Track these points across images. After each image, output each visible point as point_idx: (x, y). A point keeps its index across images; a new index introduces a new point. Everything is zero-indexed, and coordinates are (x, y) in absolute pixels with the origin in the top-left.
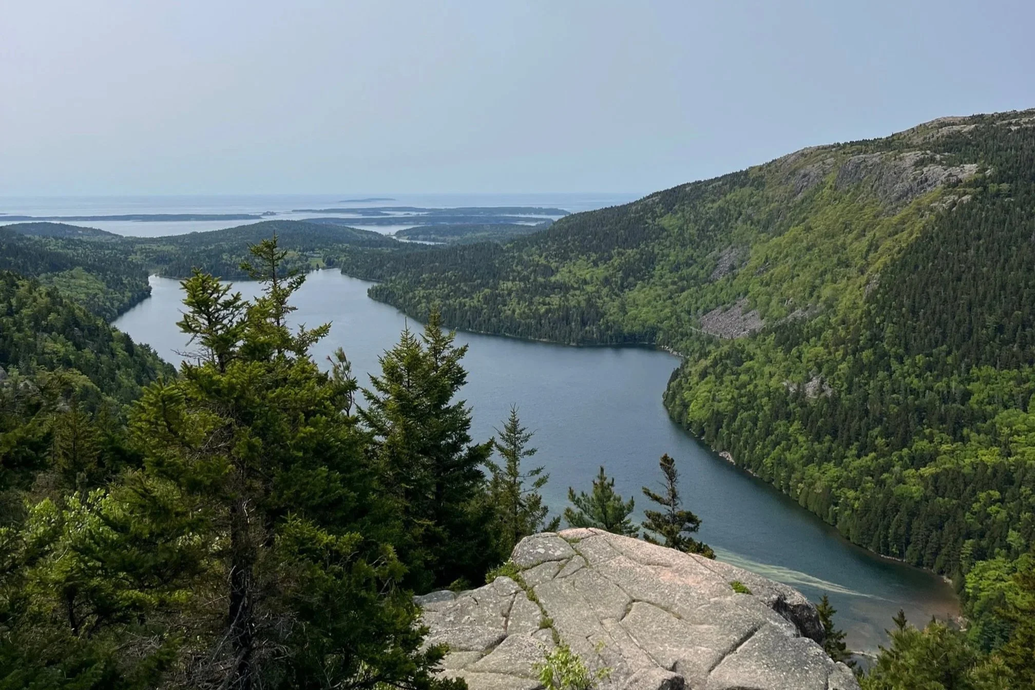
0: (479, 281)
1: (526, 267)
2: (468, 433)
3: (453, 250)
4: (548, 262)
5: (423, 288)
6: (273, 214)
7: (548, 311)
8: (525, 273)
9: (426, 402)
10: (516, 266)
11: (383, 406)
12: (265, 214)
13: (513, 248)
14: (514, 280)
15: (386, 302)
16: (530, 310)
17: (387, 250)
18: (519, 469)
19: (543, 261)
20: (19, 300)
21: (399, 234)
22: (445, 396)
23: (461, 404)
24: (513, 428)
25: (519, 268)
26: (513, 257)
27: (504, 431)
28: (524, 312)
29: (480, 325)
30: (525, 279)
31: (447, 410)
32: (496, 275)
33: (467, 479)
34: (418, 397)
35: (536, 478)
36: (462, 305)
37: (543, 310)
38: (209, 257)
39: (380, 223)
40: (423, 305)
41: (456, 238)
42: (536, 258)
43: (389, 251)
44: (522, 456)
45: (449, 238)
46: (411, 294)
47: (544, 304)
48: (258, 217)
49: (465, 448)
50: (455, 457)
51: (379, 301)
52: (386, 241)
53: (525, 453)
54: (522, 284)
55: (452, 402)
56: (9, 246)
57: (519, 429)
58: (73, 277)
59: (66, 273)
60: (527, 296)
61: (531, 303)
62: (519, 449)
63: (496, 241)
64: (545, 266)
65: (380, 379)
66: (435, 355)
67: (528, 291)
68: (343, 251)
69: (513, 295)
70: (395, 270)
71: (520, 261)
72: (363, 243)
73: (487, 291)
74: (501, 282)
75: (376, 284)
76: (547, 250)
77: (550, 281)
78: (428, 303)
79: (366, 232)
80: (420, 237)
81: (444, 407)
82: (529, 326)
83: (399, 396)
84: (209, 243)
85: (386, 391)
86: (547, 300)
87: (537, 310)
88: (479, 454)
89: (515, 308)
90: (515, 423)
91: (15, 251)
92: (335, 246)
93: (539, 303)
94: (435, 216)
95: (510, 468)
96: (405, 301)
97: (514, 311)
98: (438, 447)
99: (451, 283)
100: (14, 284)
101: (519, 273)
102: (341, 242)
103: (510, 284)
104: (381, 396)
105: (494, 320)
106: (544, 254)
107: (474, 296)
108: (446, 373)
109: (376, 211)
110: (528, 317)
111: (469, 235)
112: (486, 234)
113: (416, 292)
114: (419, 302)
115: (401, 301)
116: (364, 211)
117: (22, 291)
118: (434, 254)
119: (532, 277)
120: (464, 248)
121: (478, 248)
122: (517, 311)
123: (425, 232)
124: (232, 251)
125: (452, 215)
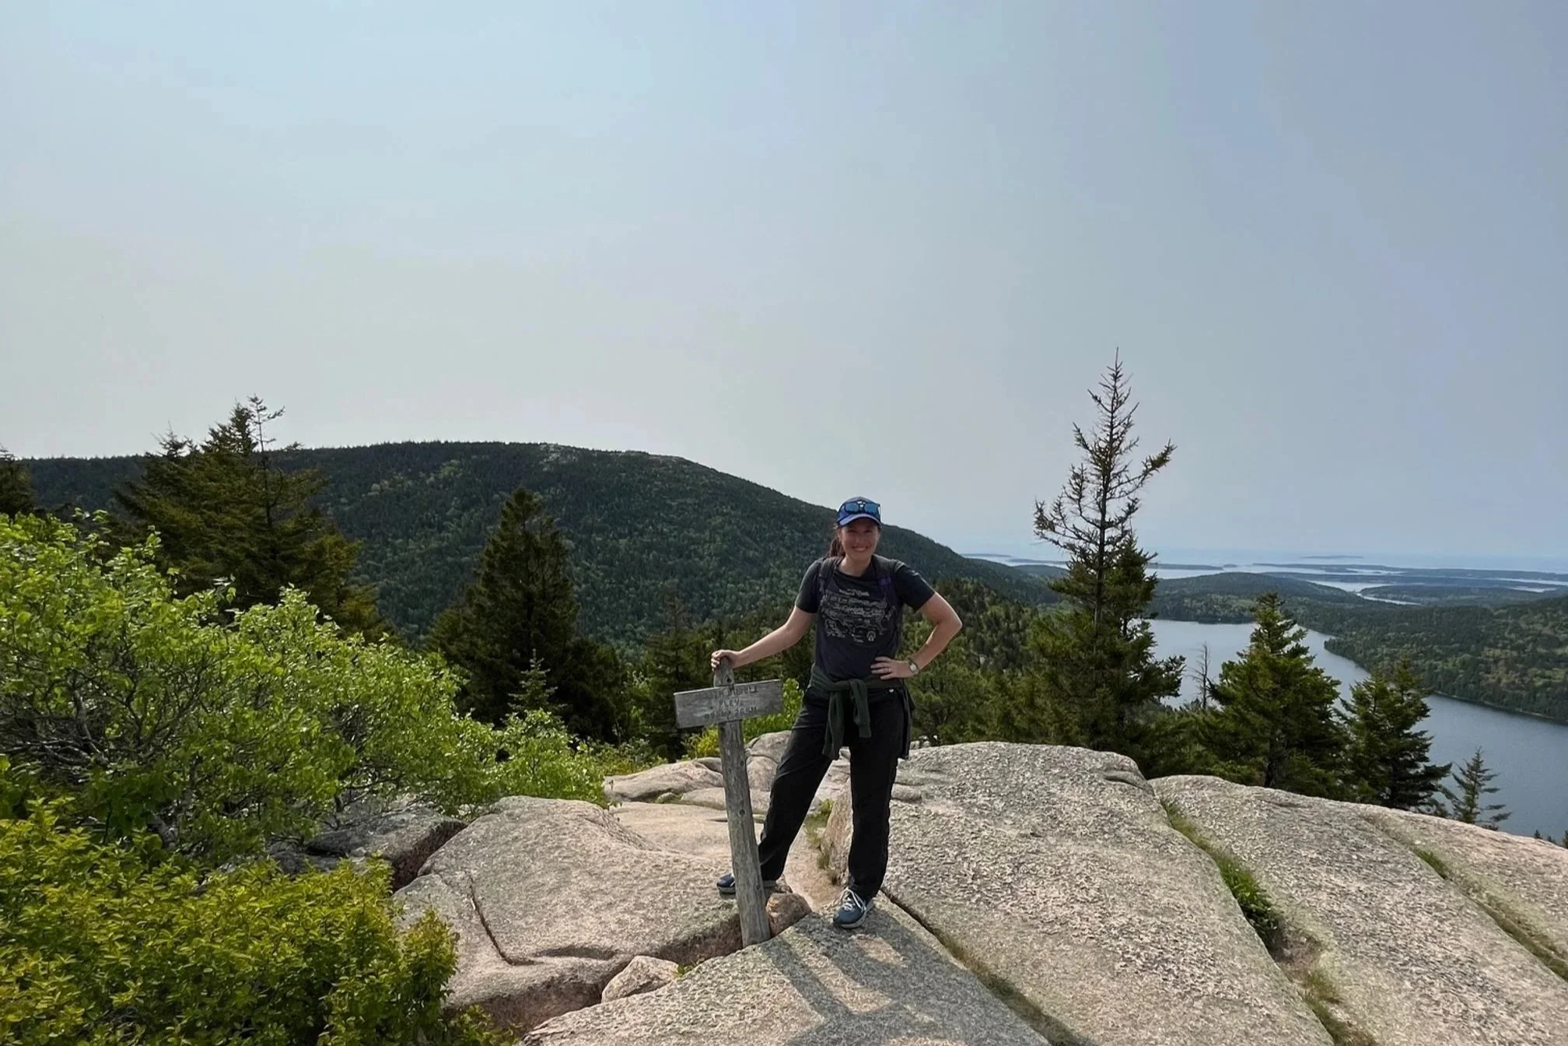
0: (1457, 645)
1: (1522, 636)
2: (1427, 755)
3: (1428, 612)
4: (1556, 632)
5: (1388, 646)
6: (1234, 566)
7: (1545, 686)
8: (1521, 642)
9: (1389, 725)
10: (1510, 633)
11: (1351, 722)
12: (1226, 566)
13: (1508, 613)
14: (1504, 647)
15: (1343, 655)
16: (1523, 681)
17: (1348, 606)
18: (1477, 802)
19: (1547, 631)
20: (1024, 622)
21: (1365, 592)
22: (1409, 723)
23: (1422, 733)
24: (1476, 766)
25: (1513, 636)
26: (1507, 624)
27: (1466, 768)
28: (1513, 683)
29: (1454, 690)
30: (1520, 648)
31: (1408, 735)
32: (1481, 640)
33: (1422, 790)
34: (1382, 719)
35: (1496, 813)
36: (1433, 667)
37: (1539, 683)
38: (1172, 600)
39: (1345, 579)
40: (1386, 662)
41: (1434, 599)
42: (1539, 627)
43: (1352, 607)
44: (1482, 791)
45: (1426, 599)
46: (1372, 651)
47: (1543, 676)
48: (1220, 569)
49: (1422, 767)
50: (1412, 772)
51: (1337, 653)
52: (1350, 597)
53: (1486, 790)
54: (1515, 653)
55: (1414, 729)
56: (1018, 582)
57: (1482, 768)
58: (1061, 608)
59: (1057, 604)
60: (1520, 666)
61: (1525, 674)
62: (1480, 785)
63: (1485, 606)
64: (1549, 637)
65: (1350, 702)
66: (1401, 691)
67: (1522, 661)
68: (1301, 603)
69: (1501, 663)
70: (1358, 626)
71: (1516, 629)
72: (1324, 598)
73: (1467, 656)
74: (1486, 649)
75: (1333, 638)
76: (1553, 619)
77: (1554, 654)
78: (1392, 660)
79: (1329, 588)
80: (1390, 596)
81: (1406, 732)
82: (1519, 698)
83: (1366, 717)
84: (1172, 589)
85: (1353, 712)
86: (1548, 673)
87: (1532, 681)
88: (1435, 773)
89: (1502, 677)
90: (1478, 763)
91: (1021, 585)
92: (1294, 598)
93: (1536, 676)
94: (1409, 575)
95: (1468, 800)
96: (1365, 656)
97: (1499, 680)
98: (1397, 761)
99: (1420, 643)
100: (1021, 610)
101: (1511, 641)
102: (1301, 596)
103: (1498, 652)
104: (1349, 715)
105: (1471, 686)
106: (1551, 624)
107: (1449, 659)
108: (1411, 706)
109: (1342, 568)
110: (1519, 688)
111: (1450, 598)
112: (1473, 597)
113: (1379, 649)
114: (1381, 659)
115: (1359, 655)
116: (1328, 568)
117: (1026, 615)
118: (1406, 614)
119: (1530, 647)
120: (1442, 611)
121: (1461, 611)
122: (1504, 681)
123: (1397, 592)
124: (1193, 597)
125: (1429, 576)
